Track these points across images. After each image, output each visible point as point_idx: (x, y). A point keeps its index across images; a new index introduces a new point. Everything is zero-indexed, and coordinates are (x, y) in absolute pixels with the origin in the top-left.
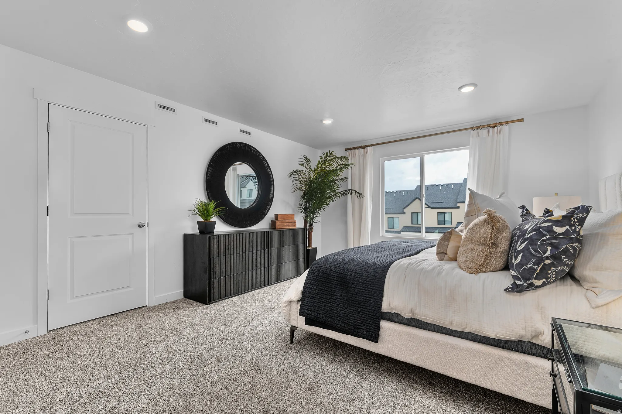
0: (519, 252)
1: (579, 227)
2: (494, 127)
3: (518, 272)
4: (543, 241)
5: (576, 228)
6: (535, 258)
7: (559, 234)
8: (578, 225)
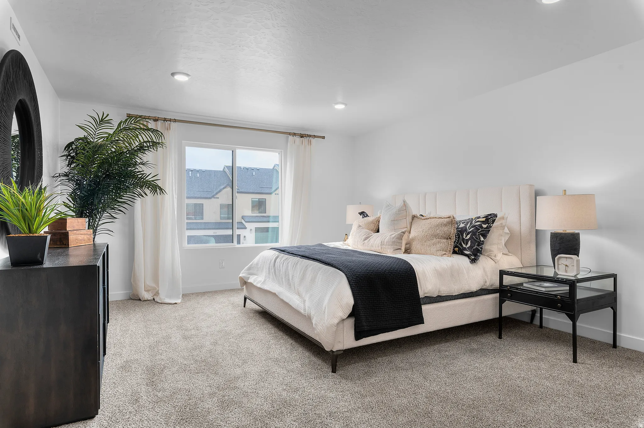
0: (467, 241)
1: (492, 224)
2: (302, 137)
3: (471, 251)
4: (479, 232)
5: (490, 225)
6: (477, 242)
7: (485, 228)
8: (492, 223)
